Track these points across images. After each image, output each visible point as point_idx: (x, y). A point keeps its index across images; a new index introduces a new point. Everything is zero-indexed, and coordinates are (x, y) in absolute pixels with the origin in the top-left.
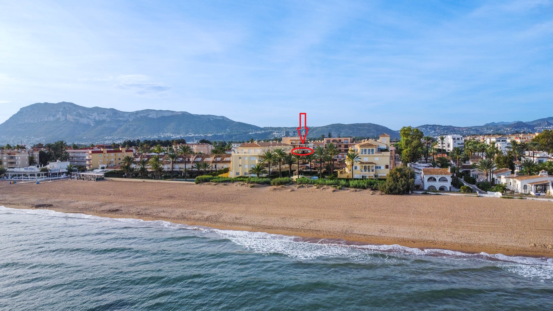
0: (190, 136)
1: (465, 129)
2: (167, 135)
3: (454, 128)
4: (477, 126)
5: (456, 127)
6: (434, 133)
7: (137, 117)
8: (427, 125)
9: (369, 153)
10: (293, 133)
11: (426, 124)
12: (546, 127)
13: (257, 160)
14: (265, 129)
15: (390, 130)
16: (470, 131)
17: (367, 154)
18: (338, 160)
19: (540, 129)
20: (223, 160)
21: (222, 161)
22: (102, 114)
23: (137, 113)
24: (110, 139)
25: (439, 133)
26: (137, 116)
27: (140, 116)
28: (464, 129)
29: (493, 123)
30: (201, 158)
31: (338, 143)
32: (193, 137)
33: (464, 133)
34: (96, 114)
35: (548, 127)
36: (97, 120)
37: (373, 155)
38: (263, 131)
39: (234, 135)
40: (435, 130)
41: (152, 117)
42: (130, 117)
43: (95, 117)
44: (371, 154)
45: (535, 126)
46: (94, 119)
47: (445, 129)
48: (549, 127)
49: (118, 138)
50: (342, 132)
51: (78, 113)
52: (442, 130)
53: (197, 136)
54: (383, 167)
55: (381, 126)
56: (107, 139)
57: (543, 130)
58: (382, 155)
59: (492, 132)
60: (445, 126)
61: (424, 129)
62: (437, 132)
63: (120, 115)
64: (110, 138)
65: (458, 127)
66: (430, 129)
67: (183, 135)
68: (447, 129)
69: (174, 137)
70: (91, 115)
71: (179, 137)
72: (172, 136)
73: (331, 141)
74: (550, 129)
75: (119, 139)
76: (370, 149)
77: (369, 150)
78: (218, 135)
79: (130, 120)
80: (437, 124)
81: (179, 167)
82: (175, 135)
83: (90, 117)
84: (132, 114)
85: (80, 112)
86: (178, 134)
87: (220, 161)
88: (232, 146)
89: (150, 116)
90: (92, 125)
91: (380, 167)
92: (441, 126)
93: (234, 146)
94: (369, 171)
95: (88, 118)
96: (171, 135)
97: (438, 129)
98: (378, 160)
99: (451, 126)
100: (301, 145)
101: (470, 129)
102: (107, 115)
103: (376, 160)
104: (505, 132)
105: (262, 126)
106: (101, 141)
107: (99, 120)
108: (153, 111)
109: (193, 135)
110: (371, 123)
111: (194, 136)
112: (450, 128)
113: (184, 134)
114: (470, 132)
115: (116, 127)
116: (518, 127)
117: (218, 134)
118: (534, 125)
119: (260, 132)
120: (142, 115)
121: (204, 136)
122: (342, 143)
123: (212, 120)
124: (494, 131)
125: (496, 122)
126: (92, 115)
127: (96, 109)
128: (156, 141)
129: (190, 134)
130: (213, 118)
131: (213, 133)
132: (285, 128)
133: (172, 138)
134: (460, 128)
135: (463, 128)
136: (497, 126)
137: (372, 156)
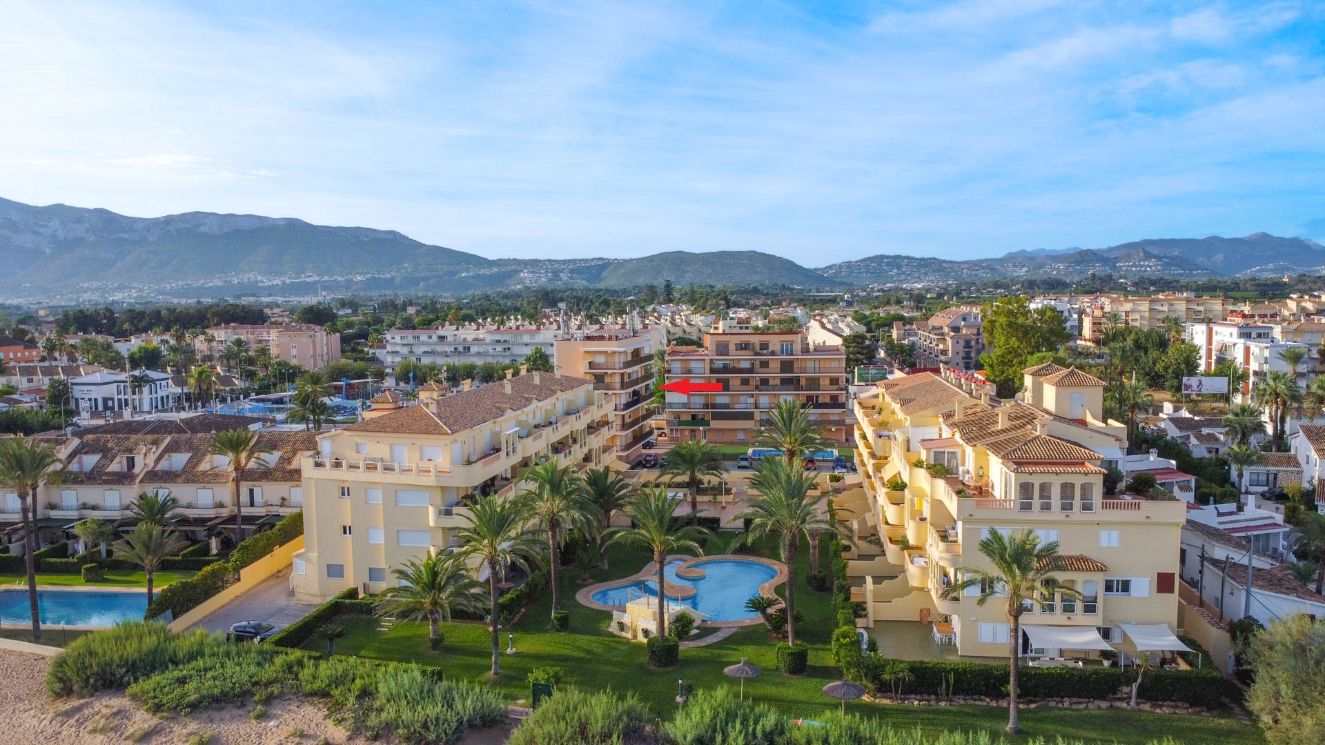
0: (308, 280)
1: (967, 266)
2: (249, 279)
3: (941, 262)
4: (991, 259)
5: (945, 262)
6: (899, 275)
7: (168, 231)
8: (882, 257)
9: (1067, 507)
10: (569, 275)
11: (878, 253)
12: (1142, 263)
13: (431, 509)
14: (499, 263)
15: (800, 267)
16: (977, 270)
17: (1056, 513)
18: (757, 417)
19: (1129, 266)
20: (290, 463)
21: (284, 471)
22: (75, 222)
23: (169, 220)
24: (97, 289)
25: (909, 275)
26: (168, 228)
27: (177, 230)
28: (962, 266)
29: (1024, 251)
30: (189, 455)
31: (757, 354)
32: (315, 282)
33: (964, 276)
34: (57, 222)
35: (1144, 262)
36: (62, 238)
37: (1087, 516)
38: (496, 270)
39: (423, 279)
40: (899, 268)
41: (208, 232)
42: (148, 231)
43: (56, 231)
44: (1077, 513)
45: (1116, 260)
46: (54, 236)
47: (922, 266)
48: (1146, 263)
49: (116, 285)
50: (688, 272)
51: (6, 218)
52: (916, 266)
53: (327, 281)
54: (1143, 586)
55: (779, 258)
56: (88, 288)
57: (1134, 269)
58: (1143, 519)
59: (1026, 272)
60: (922, 259)
61: (876, 265)
62: (904, 273)
63: (123, 225)
64: (95, 284)
65: (950, 262)
66: (888, 264)
67: (290, 278)
68: (926, 266)
69: (266, 284)
70: (43, 226)
71: (280, 284)
72: (262, 282)
73: (732, 347)
74: (1150, 267)
75: (121, 288)
76: (1073, 485)
77: (1067, 489)
78: (380, 278)
79: (150, 239)
80: (903, 254)
81: (81, 502)
82: (268, 279)
83: (41, 230)
84: (155, 223)
85: (14, 218)
86: (278, 274)
87: (275, 470)
88: (387, 341)
89: (202, 229)
90: (48, 251)
91: (1125, 586)
92: (913, 258)
93: (393, 341)
94: (1069, 609)
95: (37, 233)
96: (259, 278)
97: (906, 265)
98: (1115, 544)
99: (934, 258)
100: (629, 370)
101: (976, 265)
102: (87, 225)
103: (1104, 544)
104: (1055, 272)
105: (492, 257)
106: (71, 293)
107: (66, 238)
108: (211, 217)
109: (316, 278)
110: (755, 252)
111: (318, 281)
112: (933, 263)
113: (293, 275)
114: (977, 272)
115: (113, 257)
116: (1082, 261)
117: (383, 277)
118: (1117, 258)
119: (487, 272)
120: (181, 225)
121: (345, 280)
122: (773, 353)
123: (365, 239)
124: (1029, 271)
125: (1029, 250)
126: (48, 227)
127: (58, 210)
128: (164, 312)
129: (310, 276)
130: (367, 236)
131: (368, 273)
132: (550, 261)
133: (260, 285)
134: (956, 262)
135: (961, 263)
136: (1033, 259)
137: (1085, 523)
